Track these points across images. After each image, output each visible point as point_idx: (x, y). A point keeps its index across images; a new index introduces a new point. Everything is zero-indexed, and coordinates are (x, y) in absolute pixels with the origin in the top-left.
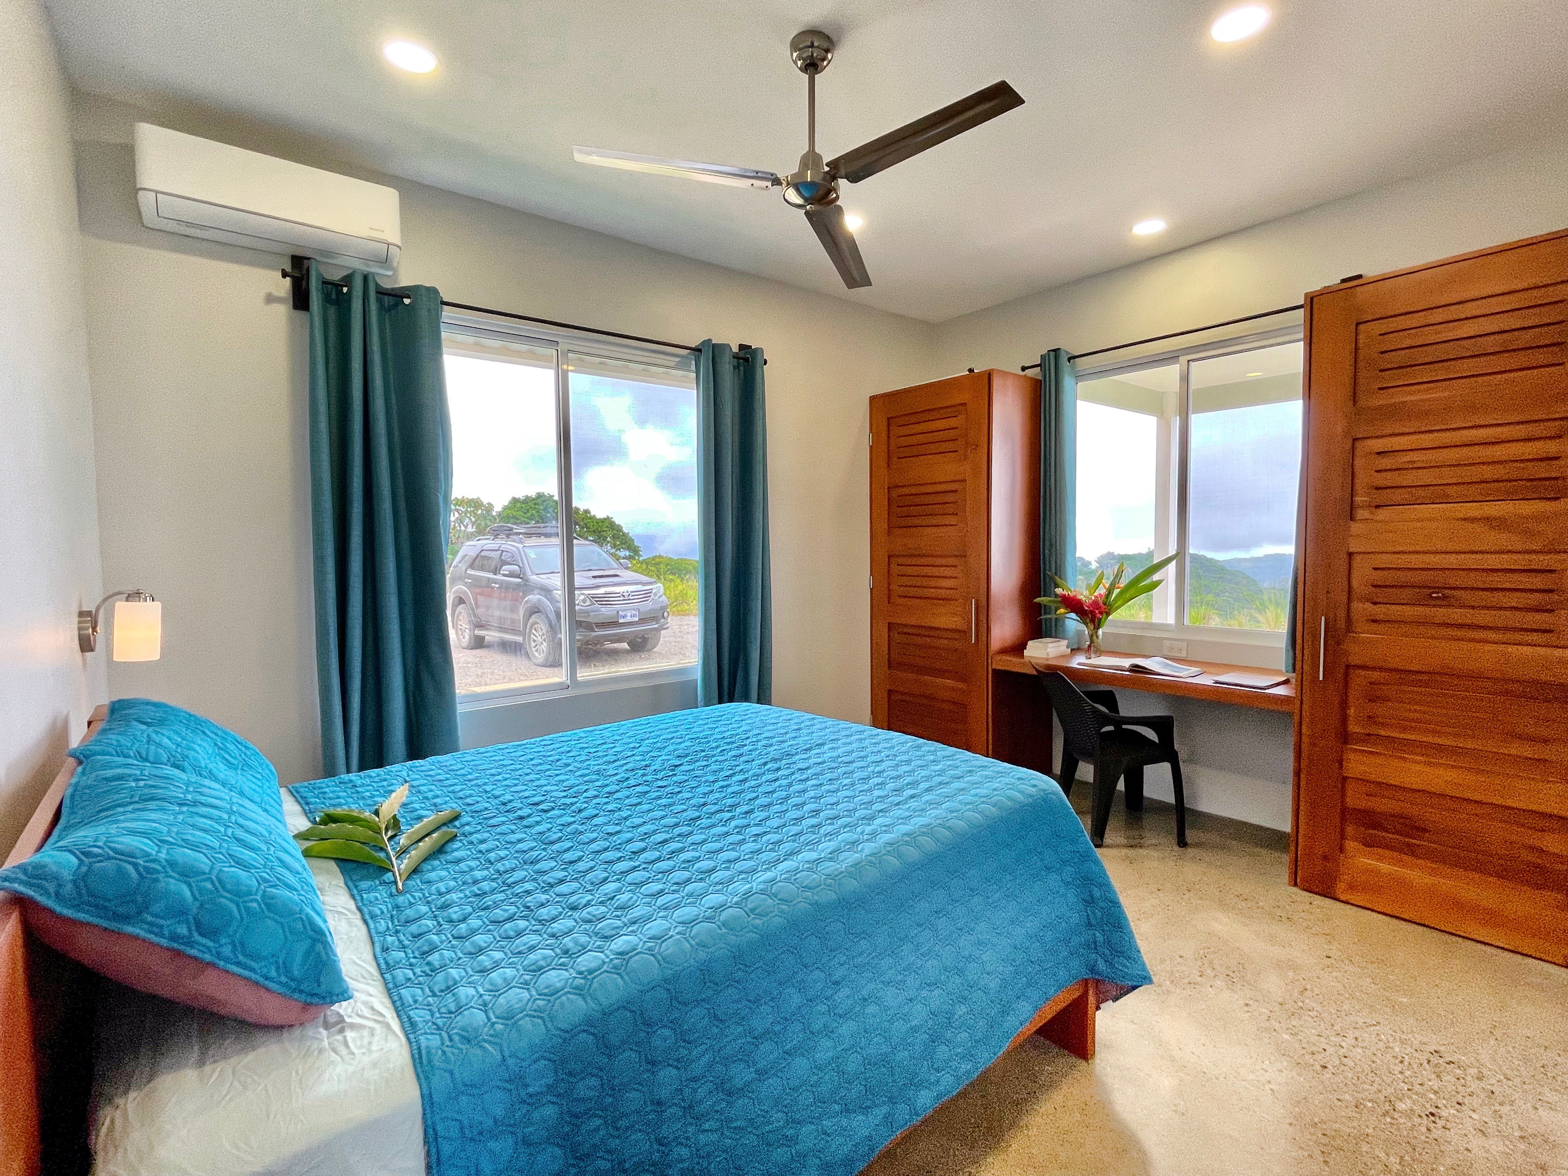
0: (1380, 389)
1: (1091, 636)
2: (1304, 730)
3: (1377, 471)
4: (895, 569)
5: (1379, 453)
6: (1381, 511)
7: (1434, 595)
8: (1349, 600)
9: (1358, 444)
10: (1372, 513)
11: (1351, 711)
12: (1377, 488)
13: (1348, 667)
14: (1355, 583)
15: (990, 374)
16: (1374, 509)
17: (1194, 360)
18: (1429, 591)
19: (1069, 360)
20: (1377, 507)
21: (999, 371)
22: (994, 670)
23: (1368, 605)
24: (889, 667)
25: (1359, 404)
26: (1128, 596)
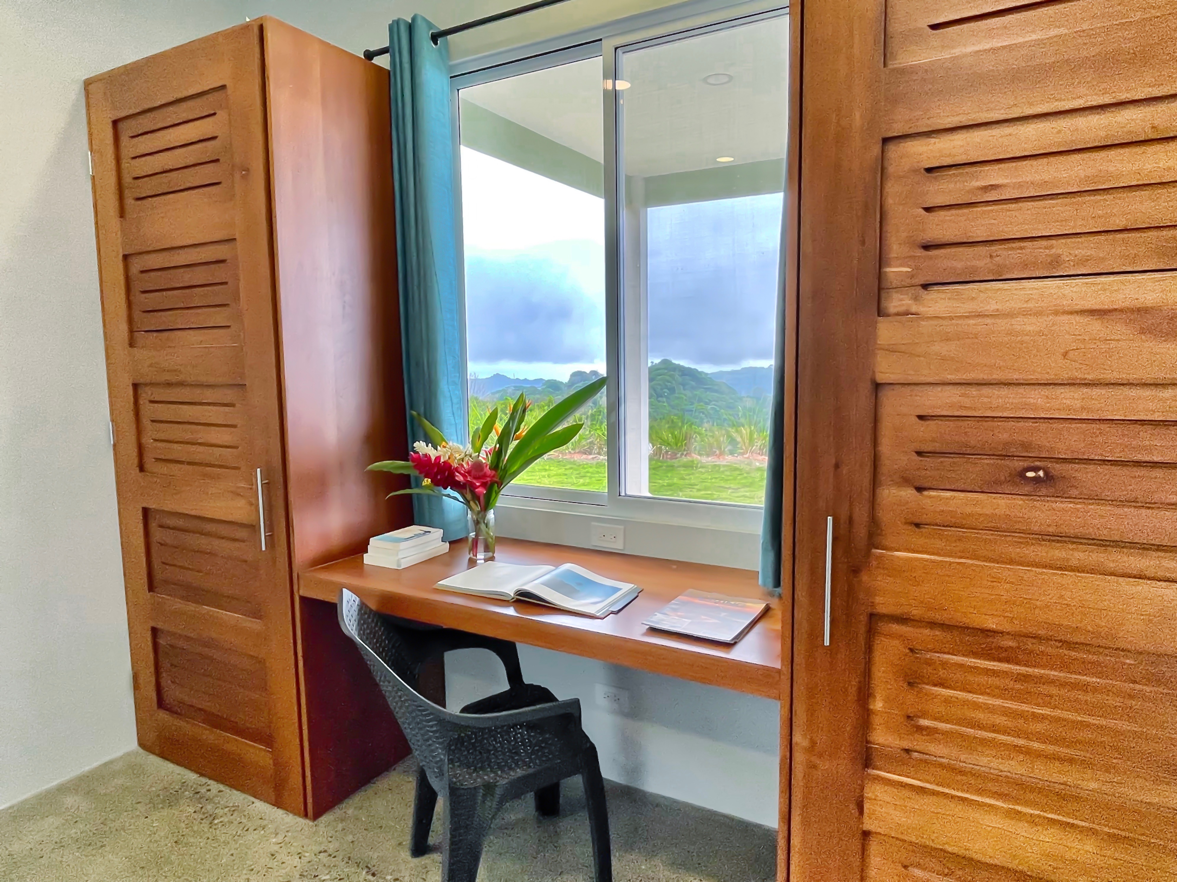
0: (935, 27)
1: (477, 523)
2: (797, 738)
3: (928, 210)
4: (148, 410)
5: (929, 170)
6: (934, 294)
7: (1030, 474)
8: (875, 482)
9: (894, 151)
10: (916, 298)
11: (878, 705)
12: (927, 247)
13: (871, 615)
14: (886, 447)
15: (261, 28)
16: (921, 291)
17: (628, 47)
18: (1020, 464)
19: (435, 38)
20: (925, 286)
21: (281, 24)
22: (303, 599)
23: (909, 493)
24: (151, 588)
25: (893, 64)
26: (530, 453)
